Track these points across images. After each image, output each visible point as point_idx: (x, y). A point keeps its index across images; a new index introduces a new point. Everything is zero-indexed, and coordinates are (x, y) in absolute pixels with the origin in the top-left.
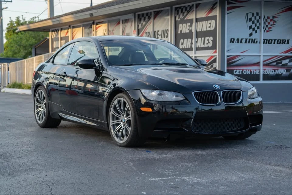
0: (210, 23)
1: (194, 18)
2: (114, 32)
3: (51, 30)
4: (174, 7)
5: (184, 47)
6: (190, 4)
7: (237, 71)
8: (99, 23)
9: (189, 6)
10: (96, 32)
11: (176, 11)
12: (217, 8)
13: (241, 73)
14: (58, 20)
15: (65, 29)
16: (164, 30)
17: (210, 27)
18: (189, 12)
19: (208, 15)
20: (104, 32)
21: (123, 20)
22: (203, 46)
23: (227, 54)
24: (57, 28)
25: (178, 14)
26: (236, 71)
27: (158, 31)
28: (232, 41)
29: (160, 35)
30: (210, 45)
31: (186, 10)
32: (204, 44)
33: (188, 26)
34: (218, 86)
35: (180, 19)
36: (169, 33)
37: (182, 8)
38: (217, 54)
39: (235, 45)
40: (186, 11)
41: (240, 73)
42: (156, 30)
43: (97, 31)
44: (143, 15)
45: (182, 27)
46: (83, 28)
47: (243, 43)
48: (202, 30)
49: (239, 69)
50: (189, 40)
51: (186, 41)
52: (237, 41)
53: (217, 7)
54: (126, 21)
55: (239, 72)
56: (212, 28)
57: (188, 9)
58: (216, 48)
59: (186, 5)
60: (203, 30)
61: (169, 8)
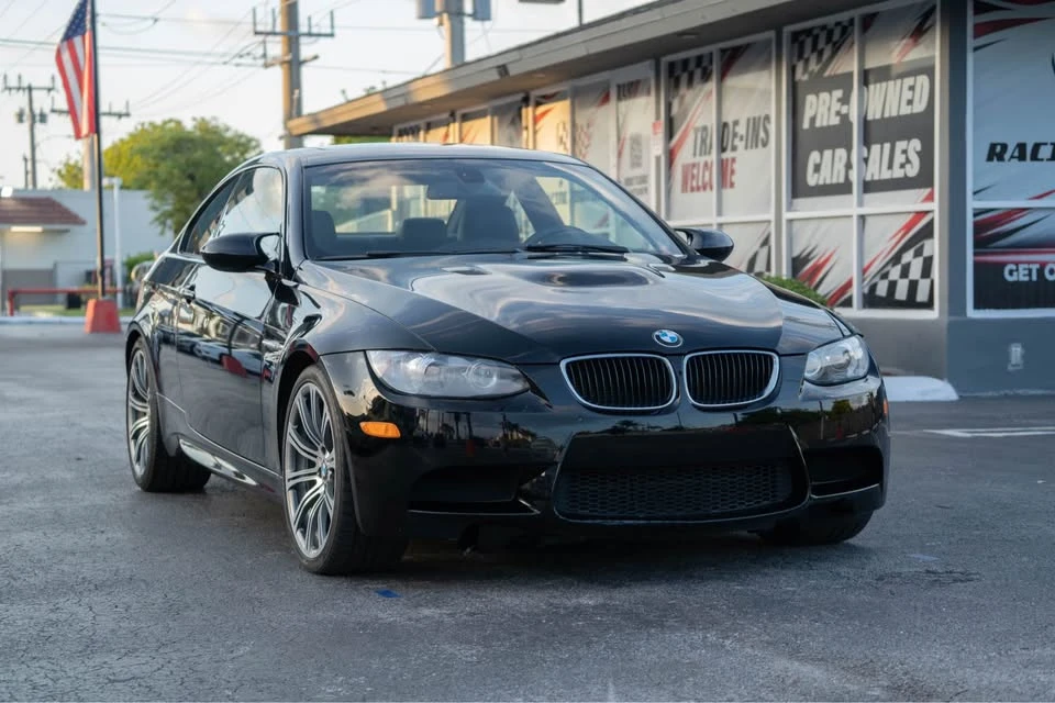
0: (912, 88)
1: (855, 69)
2: (591, 129)
3: (396, 130)
4: (788, 29)
5: (821, 182)
6: (844, 17)
7: (1017, 270)
8: (543, 100)
9: (838, 24)
10: (535, 132)
11: (796, 45)
12: (935, 30)
13: (1034, 278)
14: (403, 95)
15: (438, 124)
16: (754, 119)
17: (910, 102)
18: (839, 48)
19: (904, 56)
20: (561, 132)
21: (619, 86)
22: (886, 175)
23: (972, 204)
24: (413, 124)
25: (800, 56)
26: (1014, 267)
27: (736, 123)
28: (996, 153)
29: (741, 139)
30: (913, 171)
31: (829, 40)
32: (890, 166)
33: (835, 99)
34: (673, 334)
35: (811, 73)
36: (772, 128)
37: (815, 32)
38: (934, 206)
39: (1011, 167)
40: (830, 46)
41: (1030, 275)
42: (729, 118)
43: (537, 127)
44: (685, 62)
45: (814, 106)
46: (496, 119)
47: (1042, 160)
48: (883, 113)
49: (1029, 263)
50: (841, 152)
51: (830, 156)
52: (1016, 154)
53: (933, 26)
54: (629, 90)
55: (1026, 272)
56: (919, 107)
57: (836, 37)
58: (930, 184)
59: (830, 20)
60: (886, 115)
61: (771, 34)
